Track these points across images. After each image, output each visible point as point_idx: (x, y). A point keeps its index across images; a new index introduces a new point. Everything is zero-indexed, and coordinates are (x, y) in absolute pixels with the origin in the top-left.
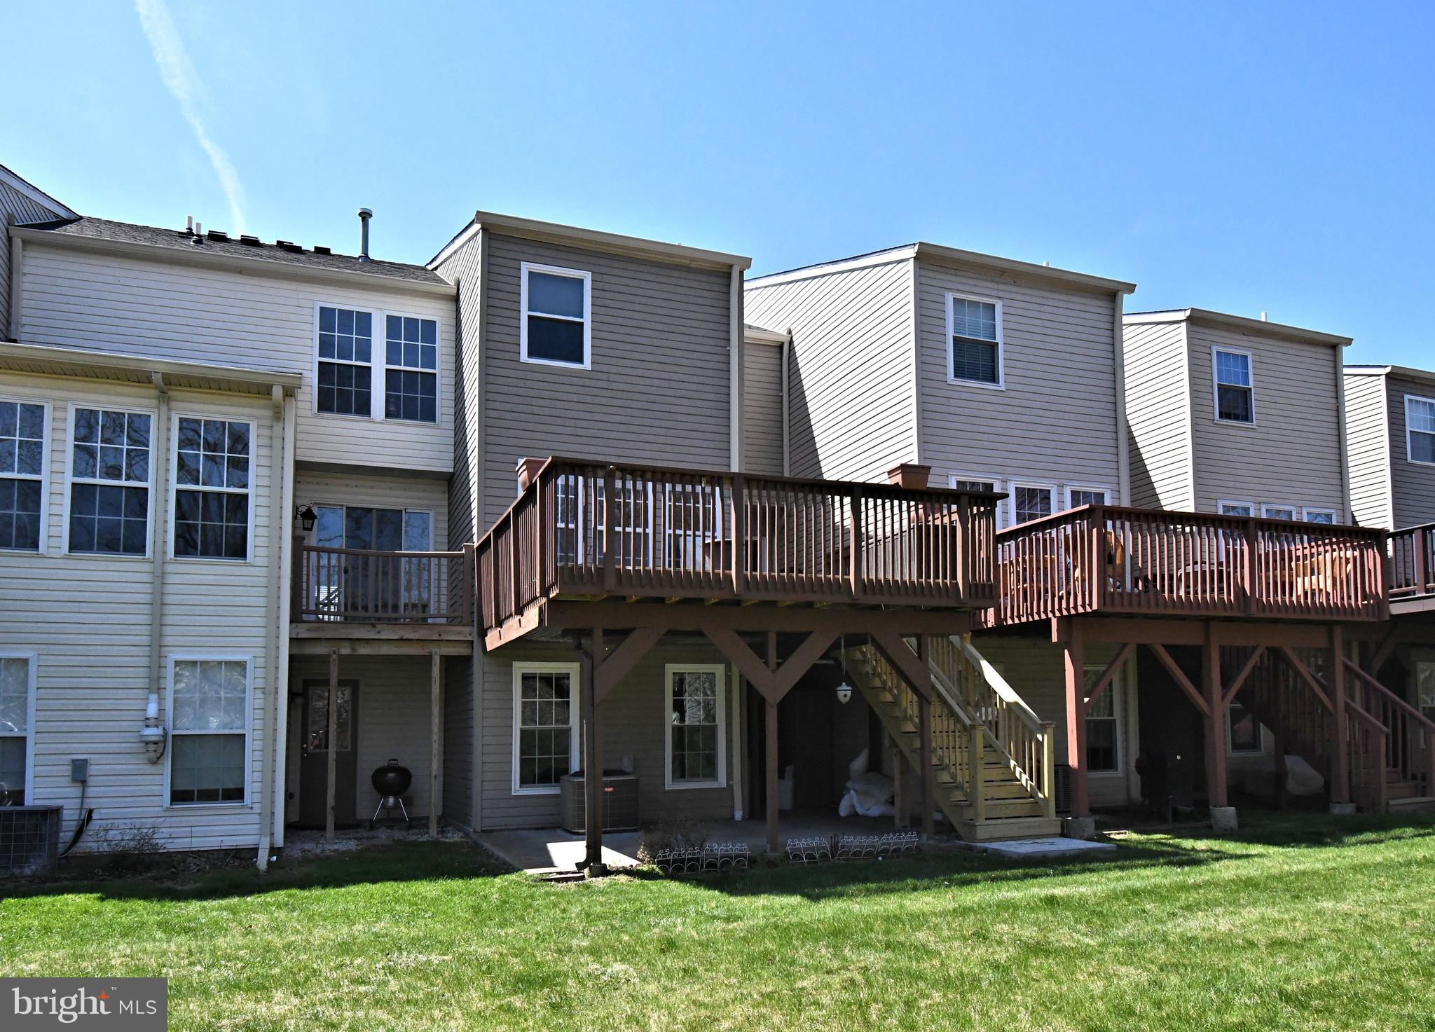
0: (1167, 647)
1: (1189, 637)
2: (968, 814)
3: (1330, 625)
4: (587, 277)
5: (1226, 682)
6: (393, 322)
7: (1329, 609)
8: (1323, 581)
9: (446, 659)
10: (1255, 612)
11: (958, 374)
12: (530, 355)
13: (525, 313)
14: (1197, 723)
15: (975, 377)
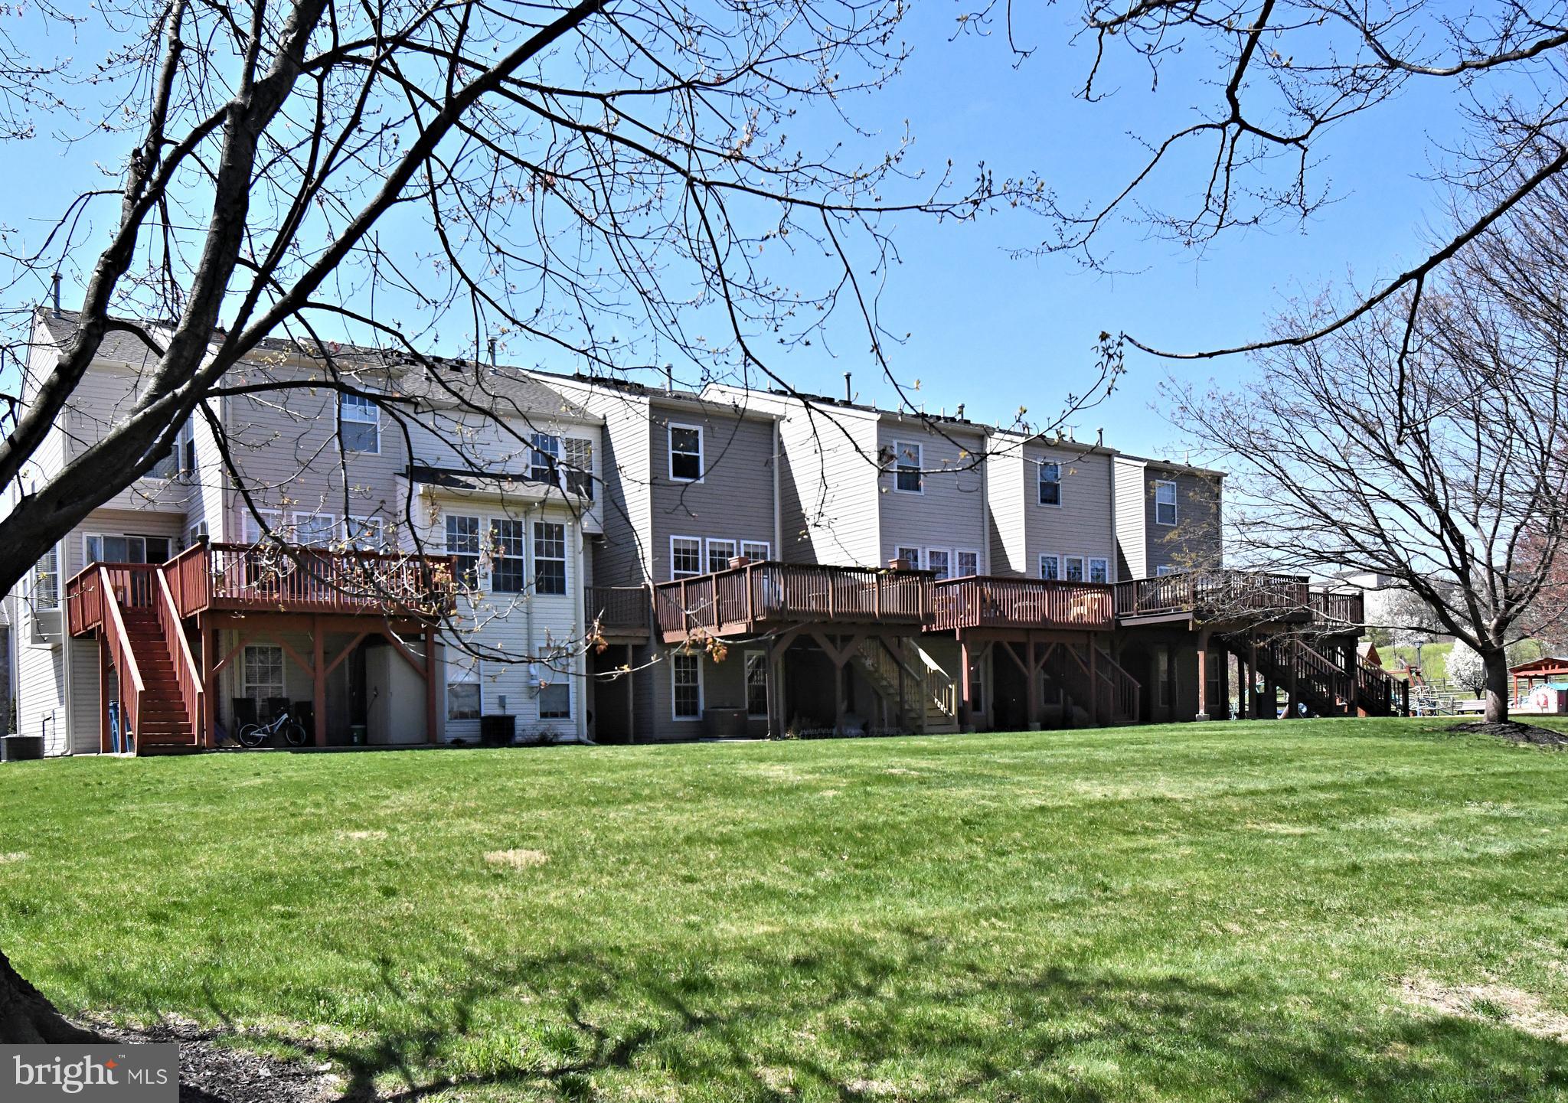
0: (1010, 643)
1: (1020, 638)
2: (919, 722)
3: (1089, 632)
4: (700, 429)
5: (1037, 660)
6: (569, 442)
7: (1089, 624)
8: (1084, 610)
9: (635, 647)
10: (1050, 627)
11: (900, 487)
12: (675, 475)
13: (671, 452)
14: (1023, 681)
15: (908, 489)
